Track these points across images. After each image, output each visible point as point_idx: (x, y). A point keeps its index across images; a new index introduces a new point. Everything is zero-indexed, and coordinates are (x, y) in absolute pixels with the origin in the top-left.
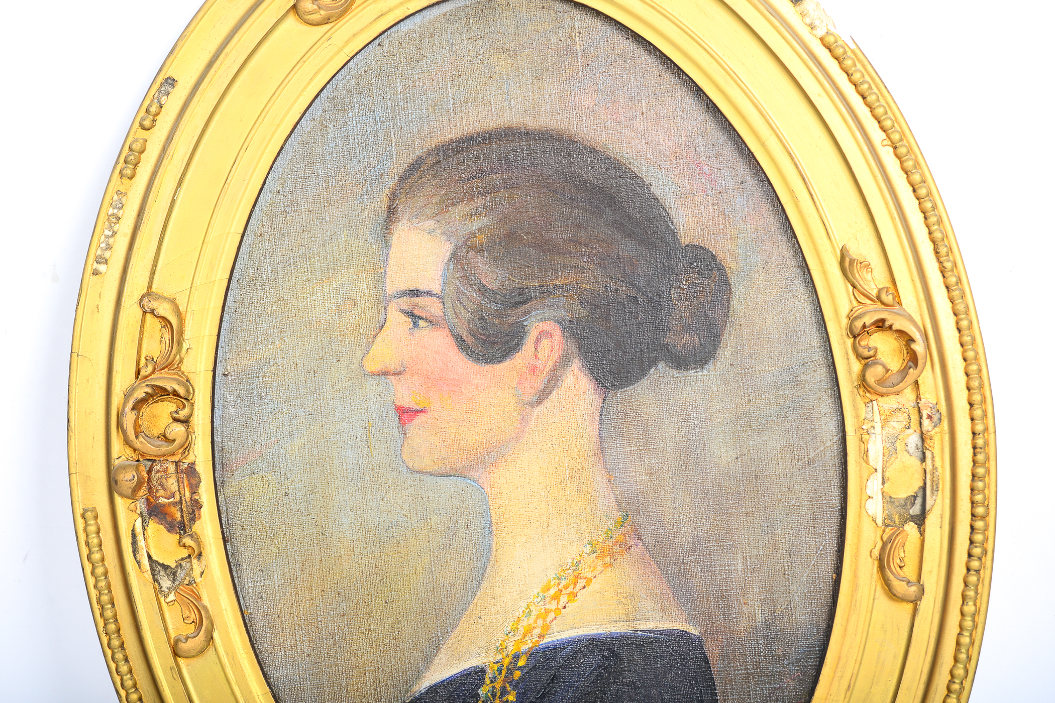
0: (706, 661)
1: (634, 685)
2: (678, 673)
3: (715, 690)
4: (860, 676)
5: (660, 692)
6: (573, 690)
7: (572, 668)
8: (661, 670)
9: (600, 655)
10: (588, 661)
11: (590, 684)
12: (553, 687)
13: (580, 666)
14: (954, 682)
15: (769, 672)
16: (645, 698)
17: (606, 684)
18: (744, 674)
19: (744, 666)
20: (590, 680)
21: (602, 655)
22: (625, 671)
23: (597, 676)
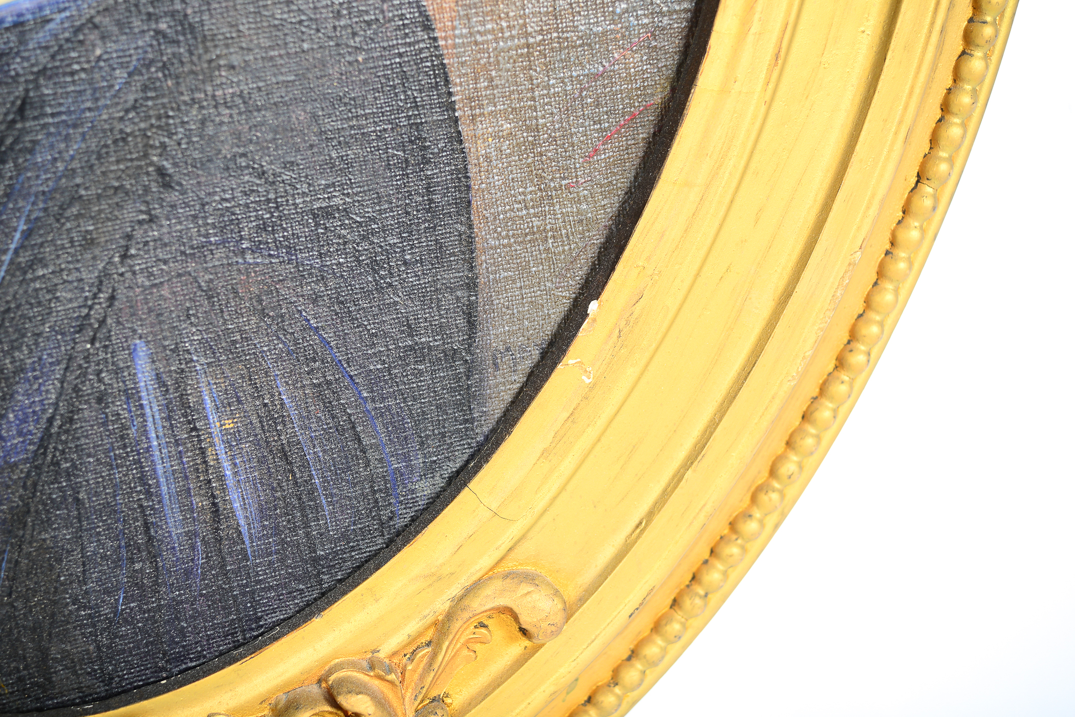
0: (427, 27)
1: (244, 103)
2: (357, 61)
3: (450, 94)
4: (801, 27)
5: (315, 116)
6: (83, 135)
7: (72, 74)
8: (314, 58)
9: (149, 30)
10: (116, 51)
11: (127, 111)
12: (23, 131)
13: (93, 67)
14: (985, 22)
15: (581, 38)
16: (276, 133)
17: (172, 109)
18: (519, 47)
19: (517, 27)
20: (126, 102)
21: (155, 30)
22: (219, 67)
23: (145, 88)
